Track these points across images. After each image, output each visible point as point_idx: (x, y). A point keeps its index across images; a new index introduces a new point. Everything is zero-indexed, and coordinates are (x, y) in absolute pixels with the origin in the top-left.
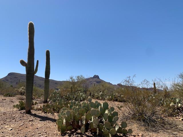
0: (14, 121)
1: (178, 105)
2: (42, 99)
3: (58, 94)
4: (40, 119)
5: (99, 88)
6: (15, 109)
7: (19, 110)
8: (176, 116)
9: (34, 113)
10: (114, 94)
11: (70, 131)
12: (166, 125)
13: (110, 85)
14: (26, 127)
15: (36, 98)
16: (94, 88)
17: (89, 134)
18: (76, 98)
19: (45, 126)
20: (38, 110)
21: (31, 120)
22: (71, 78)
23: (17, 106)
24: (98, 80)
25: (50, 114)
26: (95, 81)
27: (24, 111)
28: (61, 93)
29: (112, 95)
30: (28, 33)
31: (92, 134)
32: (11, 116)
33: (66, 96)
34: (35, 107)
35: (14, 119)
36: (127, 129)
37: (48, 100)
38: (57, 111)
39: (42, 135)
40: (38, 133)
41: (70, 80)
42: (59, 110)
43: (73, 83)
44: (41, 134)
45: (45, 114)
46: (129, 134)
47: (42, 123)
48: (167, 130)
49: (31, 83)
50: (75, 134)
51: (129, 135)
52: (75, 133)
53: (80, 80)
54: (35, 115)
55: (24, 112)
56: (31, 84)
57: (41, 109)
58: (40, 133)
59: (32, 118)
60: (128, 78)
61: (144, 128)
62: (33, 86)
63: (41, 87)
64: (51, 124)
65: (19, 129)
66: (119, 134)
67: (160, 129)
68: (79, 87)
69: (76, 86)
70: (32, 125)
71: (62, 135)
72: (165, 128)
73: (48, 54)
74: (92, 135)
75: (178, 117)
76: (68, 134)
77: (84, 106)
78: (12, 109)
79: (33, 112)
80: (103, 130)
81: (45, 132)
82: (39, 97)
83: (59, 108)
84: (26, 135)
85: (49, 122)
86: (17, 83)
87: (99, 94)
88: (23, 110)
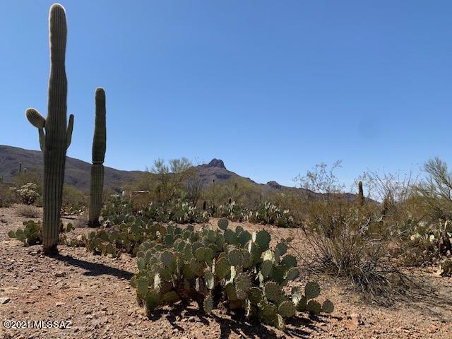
0: (12, 274)
1: (429, 238)
2: (84, 215)
3: (123, 203)
4: (85, 271)
5: (226, 192)
6: (14, 242)
7: (23, 243)
8: (425, 265)
9: (65, 255)
10: (266, 208)
11: (170, 306)
12: (410, 290)
13: (251, 184)
14: (49, 294)
15: (66, 213)
16: (215, 191)
17: (221, 313)
18: (172, 215)
19: (100, 291)
20: (78, 246)
21: (60, 272)
22: (159, 165)
23: (18, 235)
24: (222, 172)
25: (111, 255)
26: (214, 174)
27: (40, 247)
28: (132, 202)
29: (262, 210)
30: (50, 35)
31: (228, 314)
32: (5, 263)
33: (147, 210)
34: (69, 236)
35: (13, 268)
36: (320, 299)
37: (101, 218)
38: (129, 249)
39: (96, 317)
40: (85, 310)
41: (156, 169)
42: (133, 247)
43: (164, 177)
44: (93, 315)
45: (97, 256)
46: (324, 314)
47: (92, 282)
48: (413, 301)
49: (58, 175)
50: (186, 314)
51: (325, 316)
52: (185, 311)
53: (180, 169)
54: (70, 260)
55: (39, 252)
56: (57, 178)
57: (85, 242)
58: (89, 310)
59: (62, 267)
60: (319, 168)
61: (358, 297)
62: (63, 182)
63: (77, 184)
64: (115, 284)
65: (30, 300)
66: (301, 315)
67: (396, 298)
68: (178, 186)
69: (169, 185)
70: (63, 288)
71: (150, 318)
72: (408, 297)
73: (101, 98)
74: (229, 318)
75: (430, 268)
76: (166, 315)
77: (208, 241)
78: (4, 242)
79: (64, 251)
80: (259, 305)
81: (103, 307)
82: (75, 210)
83: (133, 241)
84: (50, 317)
85: (109, 279)
86: (13, 173)
87: (227, 206)
88: (35, 244)
